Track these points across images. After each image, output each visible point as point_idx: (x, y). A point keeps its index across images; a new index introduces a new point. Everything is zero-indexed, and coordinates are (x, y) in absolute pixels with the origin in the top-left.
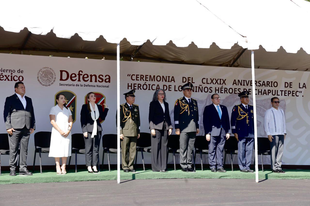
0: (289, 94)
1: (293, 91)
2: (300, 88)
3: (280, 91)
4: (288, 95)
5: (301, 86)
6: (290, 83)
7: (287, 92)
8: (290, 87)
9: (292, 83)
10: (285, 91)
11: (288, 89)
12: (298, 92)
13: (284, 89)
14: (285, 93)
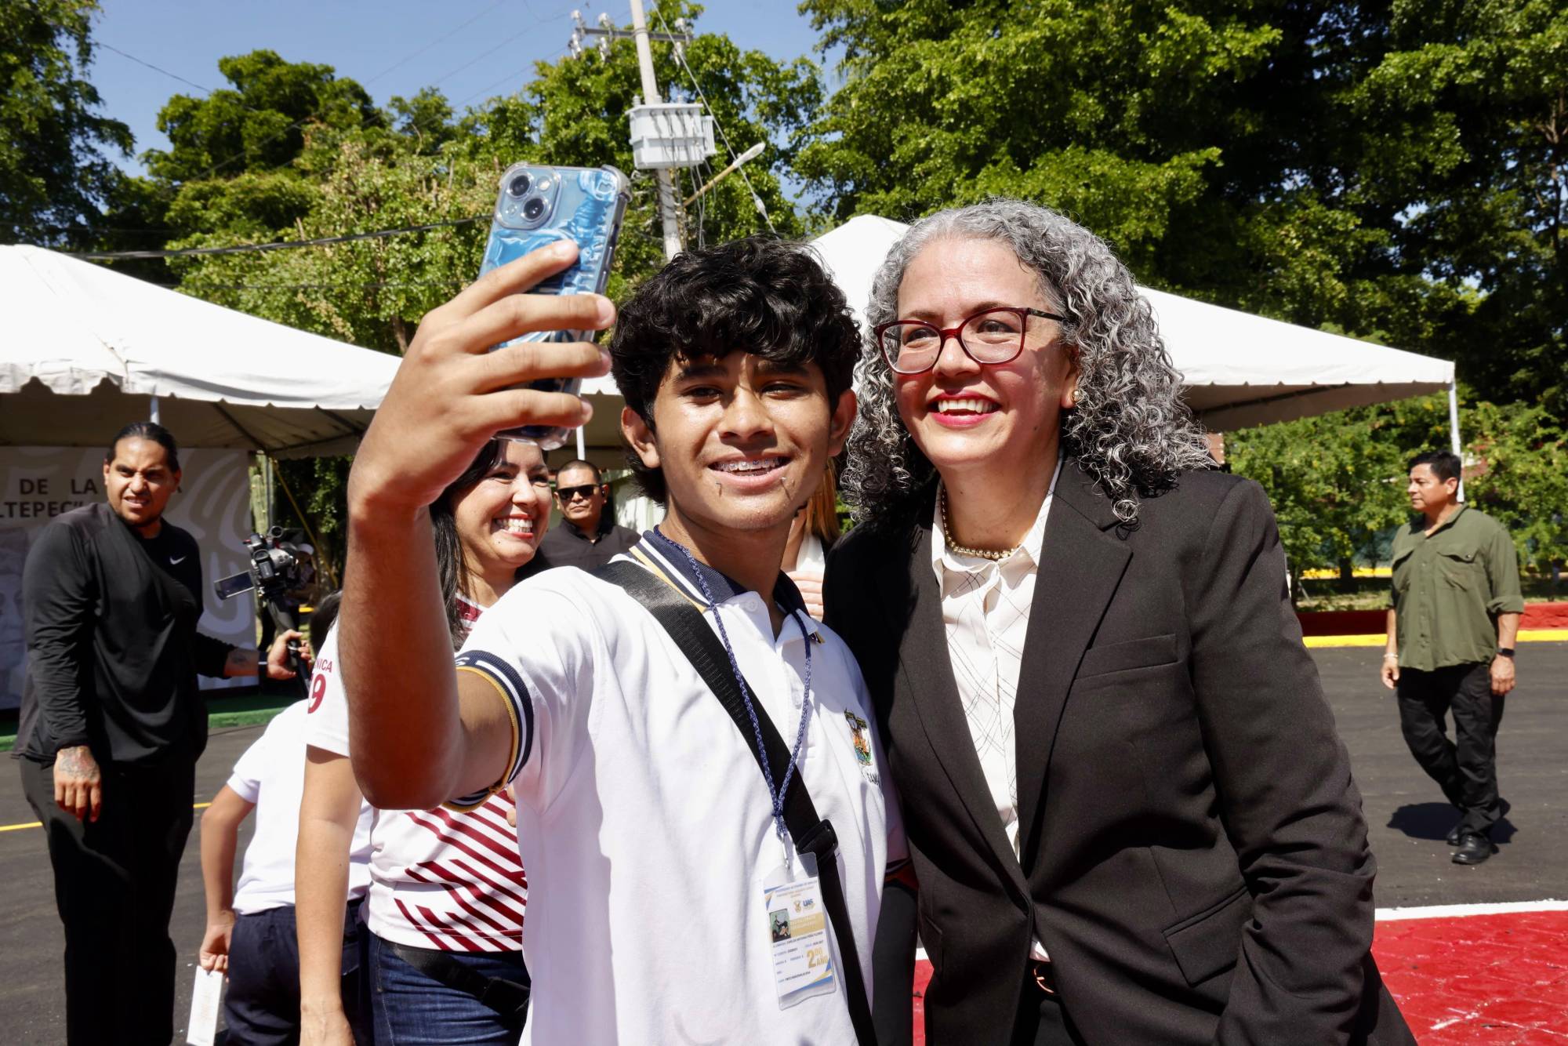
0: (36, 511)
1: (50, 504)
2: (74, 492)
3: (6, 504)
4: (35, 515)
5: (80, 487)
6: (40, 481)
7: (31, 507)
8: (40, 492)
9: (45, 480)
10: (22, 504)
11: (35, 497)
12: (70, 503)
13: (17, 498)
14: (23, 510)
